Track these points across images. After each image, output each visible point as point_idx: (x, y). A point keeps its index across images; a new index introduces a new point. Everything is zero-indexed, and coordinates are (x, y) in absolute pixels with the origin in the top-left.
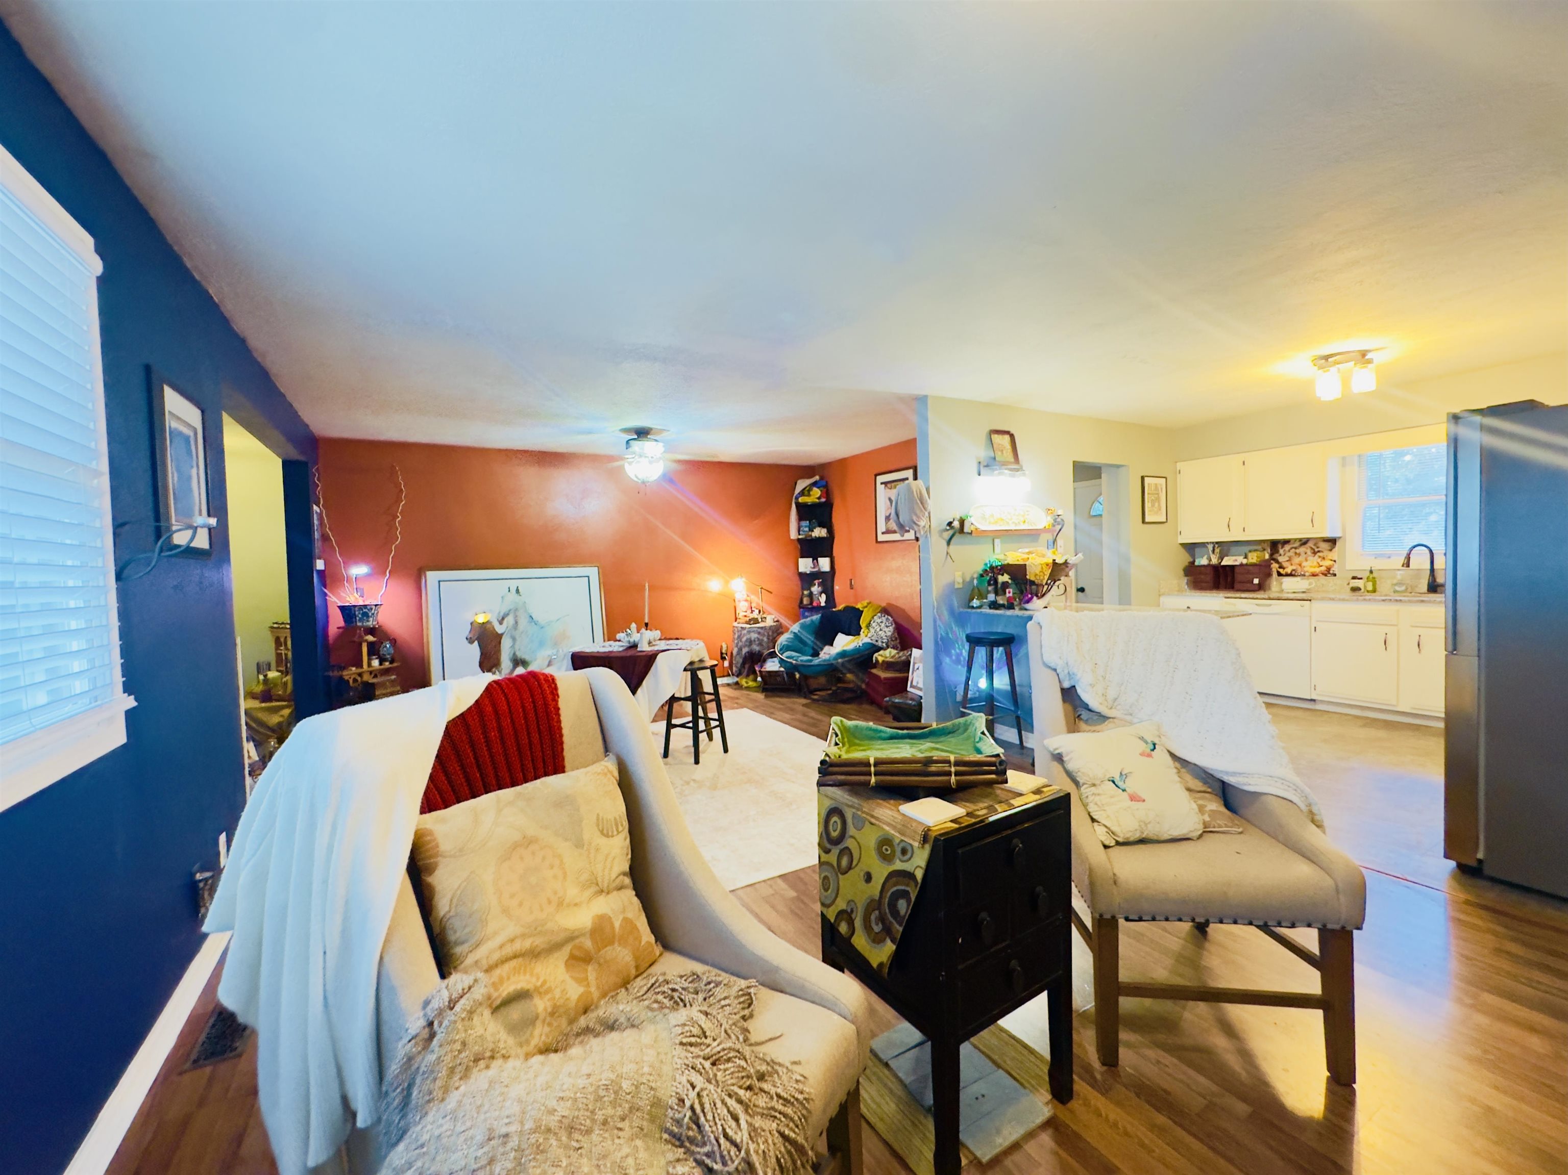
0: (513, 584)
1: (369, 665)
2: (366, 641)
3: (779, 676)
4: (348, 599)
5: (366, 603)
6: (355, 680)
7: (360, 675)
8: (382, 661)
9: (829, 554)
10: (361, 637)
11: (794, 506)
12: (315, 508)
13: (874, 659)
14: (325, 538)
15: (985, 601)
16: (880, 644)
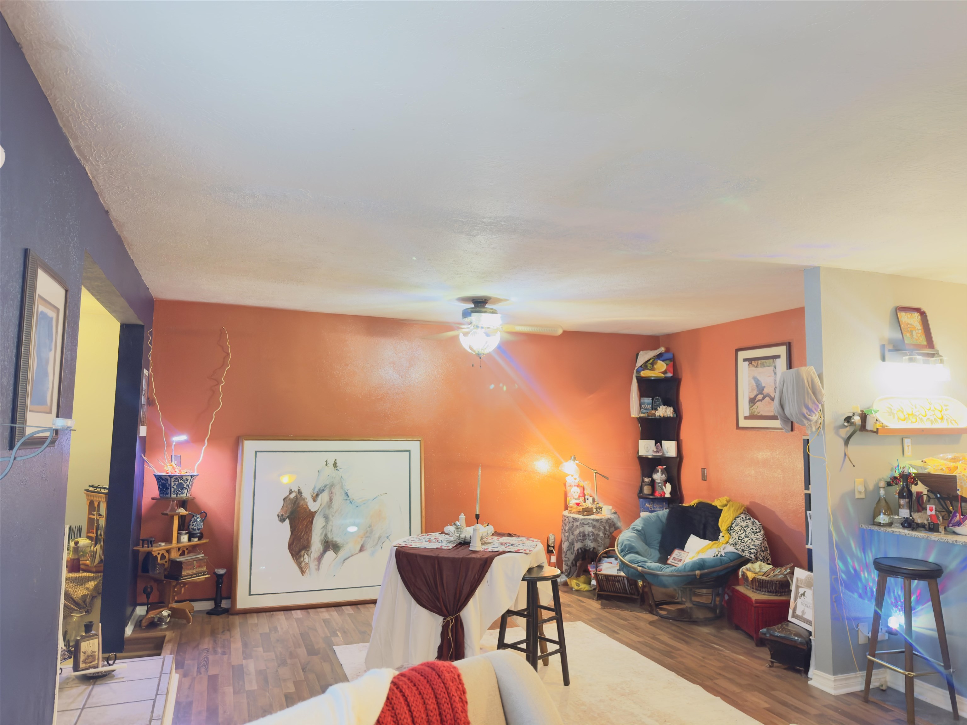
0: (331, 457)
1: (178, 541)
2: (178, 514)
3: (618, 581)
4: (166, 468)
5: (183, 473)
6: (163, 557)
7: (168, 551)
8: (191, 536)
9: (675, 436)
10: (173, 510)
11: (635, 380)
12: (145, 372)
13: (740, 573)
14: (151, 402)
15: (897, 517)
16: (746, 554)
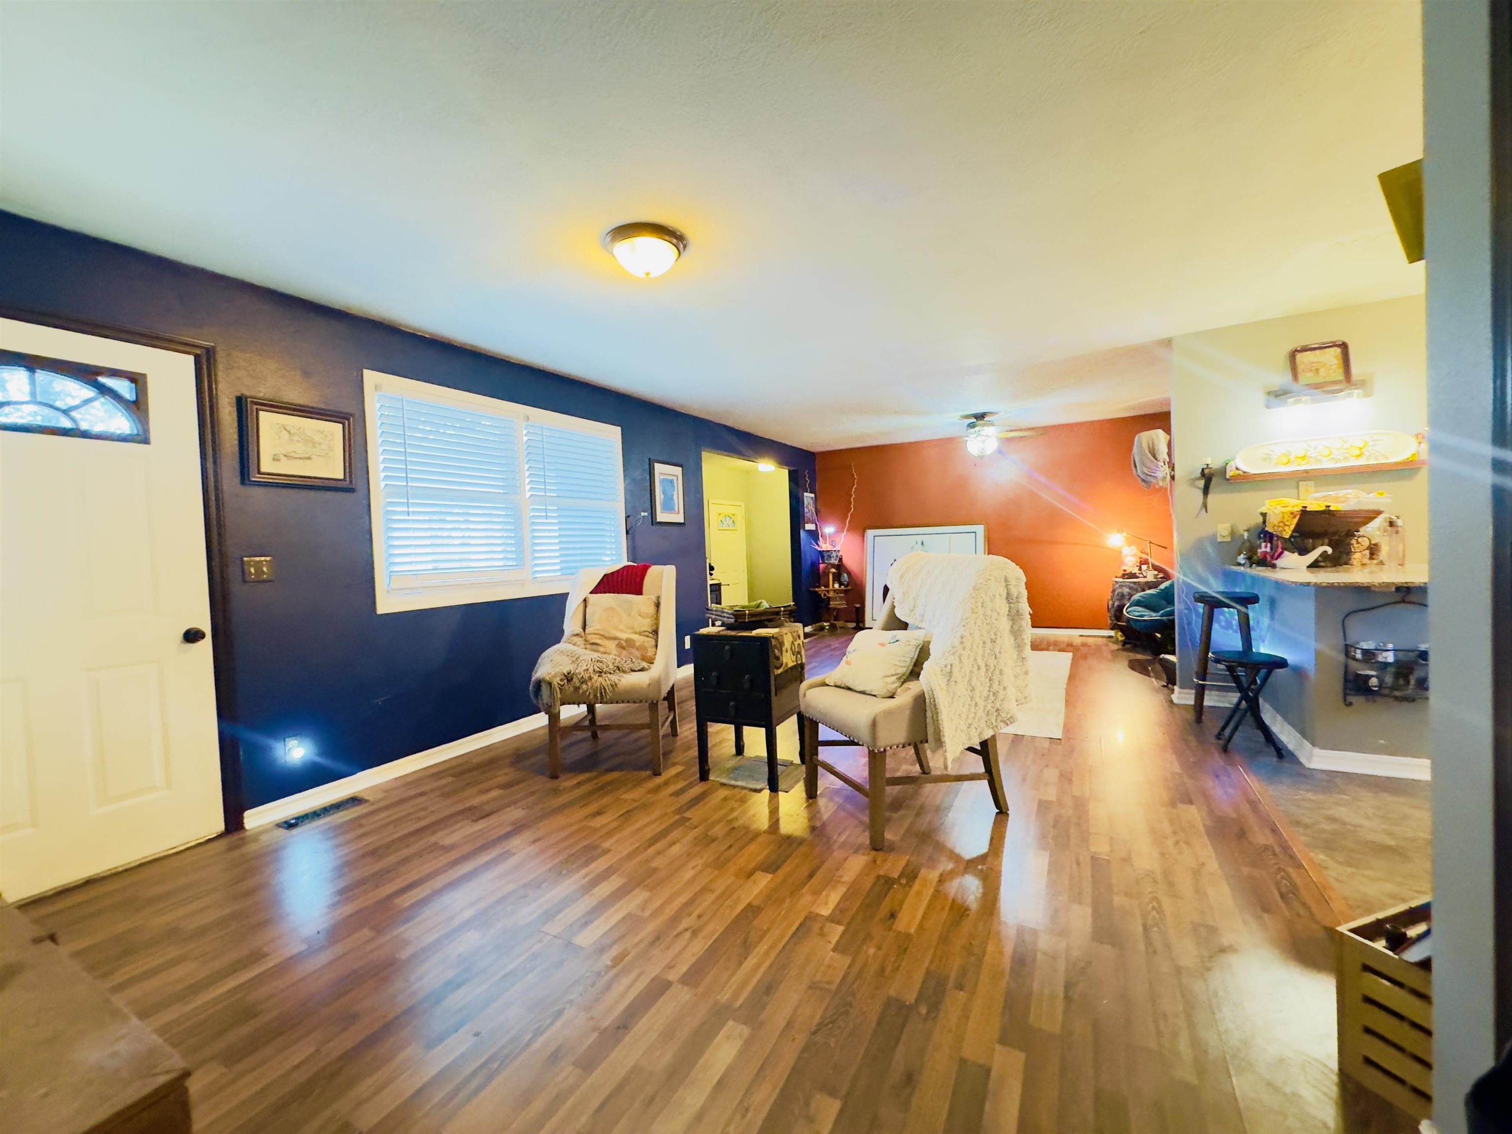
0: (920, 538)
1: (833, 587)
2: (831, 571)
4: (824, 547)
5: (835, 549)
6: (825, 595)
7: (827, 592)
8: (841, 584)
12: (807, 494)
14: (817, 511)
